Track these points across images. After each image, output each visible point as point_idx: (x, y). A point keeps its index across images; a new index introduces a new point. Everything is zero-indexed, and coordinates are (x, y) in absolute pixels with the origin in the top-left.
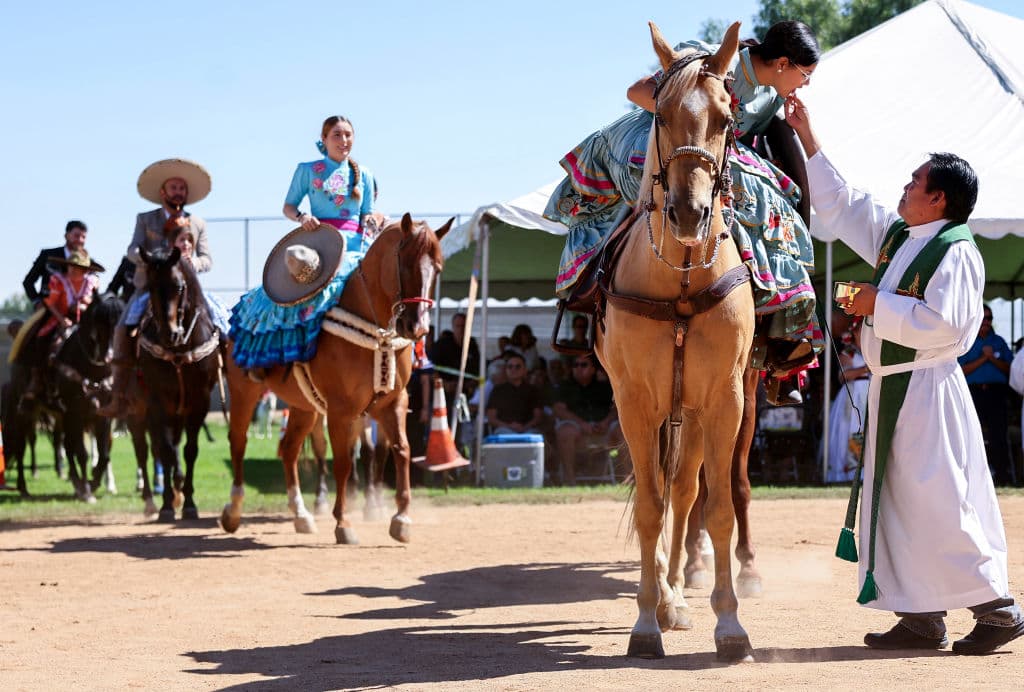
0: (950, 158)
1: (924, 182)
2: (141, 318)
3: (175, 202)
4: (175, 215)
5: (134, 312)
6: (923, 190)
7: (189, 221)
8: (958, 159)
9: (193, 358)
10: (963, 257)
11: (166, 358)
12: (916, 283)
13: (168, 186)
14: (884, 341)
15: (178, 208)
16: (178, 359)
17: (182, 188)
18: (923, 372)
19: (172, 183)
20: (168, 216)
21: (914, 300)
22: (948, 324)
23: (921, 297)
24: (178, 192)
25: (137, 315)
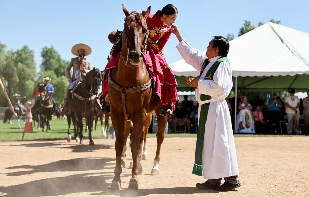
0: (220, 37)
1: (212, 44)
2: (73, 88)
3: (81, 55)
4: (82, 59)
5: (72, 86)
6: (212, 47)
7: (86, 61)
8: (222, 37)
9: (91, 99)
10: (225, 66)
11: (83, 99)
12: (210, 75)
13: (79, 51)
14: (201, 94)
15: (82, 57)
16: (86, 100)
17: (83, 52)
18: (213, 103)
19: (81, 50)
20: (80, 59)
21: (210, 81)
22: (221, 87)
23: (212, 79)
24: (82, 53)
25: (72, 87)
